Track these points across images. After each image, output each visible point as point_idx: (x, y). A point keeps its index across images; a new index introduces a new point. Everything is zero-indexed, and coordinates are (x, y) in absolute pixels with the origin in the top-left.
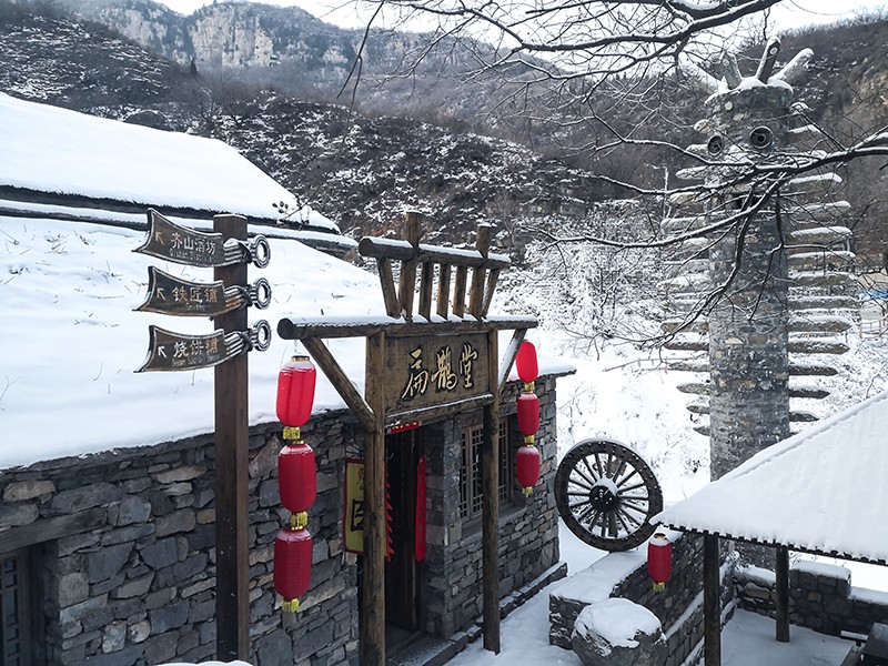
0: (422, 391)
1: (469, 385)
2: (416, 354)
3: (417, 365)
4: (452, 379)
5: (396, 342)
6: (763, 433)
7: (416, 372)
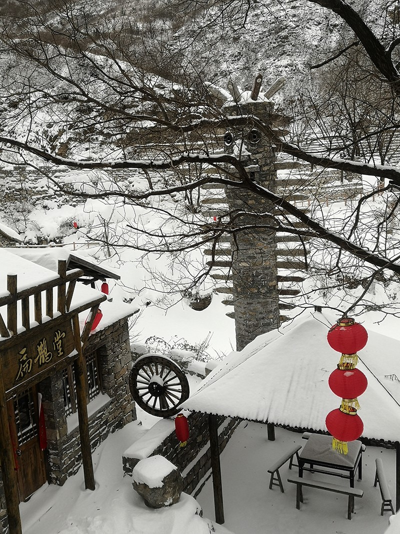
0: (29, 371)
1: (61, 354)
2: (23, 352)
3: (24, 358)
4: (49, 356)
5: (9, 351)
6: (263, 318)
7: (23, 362)
